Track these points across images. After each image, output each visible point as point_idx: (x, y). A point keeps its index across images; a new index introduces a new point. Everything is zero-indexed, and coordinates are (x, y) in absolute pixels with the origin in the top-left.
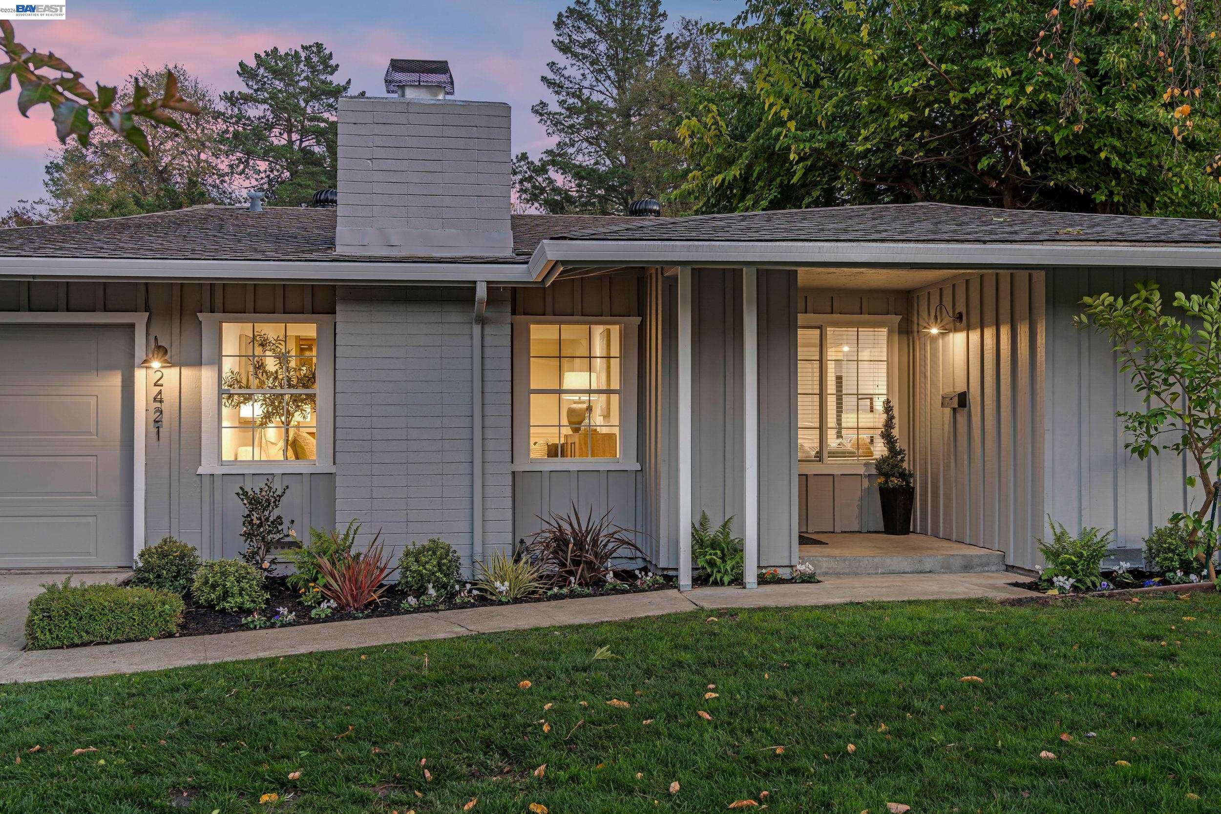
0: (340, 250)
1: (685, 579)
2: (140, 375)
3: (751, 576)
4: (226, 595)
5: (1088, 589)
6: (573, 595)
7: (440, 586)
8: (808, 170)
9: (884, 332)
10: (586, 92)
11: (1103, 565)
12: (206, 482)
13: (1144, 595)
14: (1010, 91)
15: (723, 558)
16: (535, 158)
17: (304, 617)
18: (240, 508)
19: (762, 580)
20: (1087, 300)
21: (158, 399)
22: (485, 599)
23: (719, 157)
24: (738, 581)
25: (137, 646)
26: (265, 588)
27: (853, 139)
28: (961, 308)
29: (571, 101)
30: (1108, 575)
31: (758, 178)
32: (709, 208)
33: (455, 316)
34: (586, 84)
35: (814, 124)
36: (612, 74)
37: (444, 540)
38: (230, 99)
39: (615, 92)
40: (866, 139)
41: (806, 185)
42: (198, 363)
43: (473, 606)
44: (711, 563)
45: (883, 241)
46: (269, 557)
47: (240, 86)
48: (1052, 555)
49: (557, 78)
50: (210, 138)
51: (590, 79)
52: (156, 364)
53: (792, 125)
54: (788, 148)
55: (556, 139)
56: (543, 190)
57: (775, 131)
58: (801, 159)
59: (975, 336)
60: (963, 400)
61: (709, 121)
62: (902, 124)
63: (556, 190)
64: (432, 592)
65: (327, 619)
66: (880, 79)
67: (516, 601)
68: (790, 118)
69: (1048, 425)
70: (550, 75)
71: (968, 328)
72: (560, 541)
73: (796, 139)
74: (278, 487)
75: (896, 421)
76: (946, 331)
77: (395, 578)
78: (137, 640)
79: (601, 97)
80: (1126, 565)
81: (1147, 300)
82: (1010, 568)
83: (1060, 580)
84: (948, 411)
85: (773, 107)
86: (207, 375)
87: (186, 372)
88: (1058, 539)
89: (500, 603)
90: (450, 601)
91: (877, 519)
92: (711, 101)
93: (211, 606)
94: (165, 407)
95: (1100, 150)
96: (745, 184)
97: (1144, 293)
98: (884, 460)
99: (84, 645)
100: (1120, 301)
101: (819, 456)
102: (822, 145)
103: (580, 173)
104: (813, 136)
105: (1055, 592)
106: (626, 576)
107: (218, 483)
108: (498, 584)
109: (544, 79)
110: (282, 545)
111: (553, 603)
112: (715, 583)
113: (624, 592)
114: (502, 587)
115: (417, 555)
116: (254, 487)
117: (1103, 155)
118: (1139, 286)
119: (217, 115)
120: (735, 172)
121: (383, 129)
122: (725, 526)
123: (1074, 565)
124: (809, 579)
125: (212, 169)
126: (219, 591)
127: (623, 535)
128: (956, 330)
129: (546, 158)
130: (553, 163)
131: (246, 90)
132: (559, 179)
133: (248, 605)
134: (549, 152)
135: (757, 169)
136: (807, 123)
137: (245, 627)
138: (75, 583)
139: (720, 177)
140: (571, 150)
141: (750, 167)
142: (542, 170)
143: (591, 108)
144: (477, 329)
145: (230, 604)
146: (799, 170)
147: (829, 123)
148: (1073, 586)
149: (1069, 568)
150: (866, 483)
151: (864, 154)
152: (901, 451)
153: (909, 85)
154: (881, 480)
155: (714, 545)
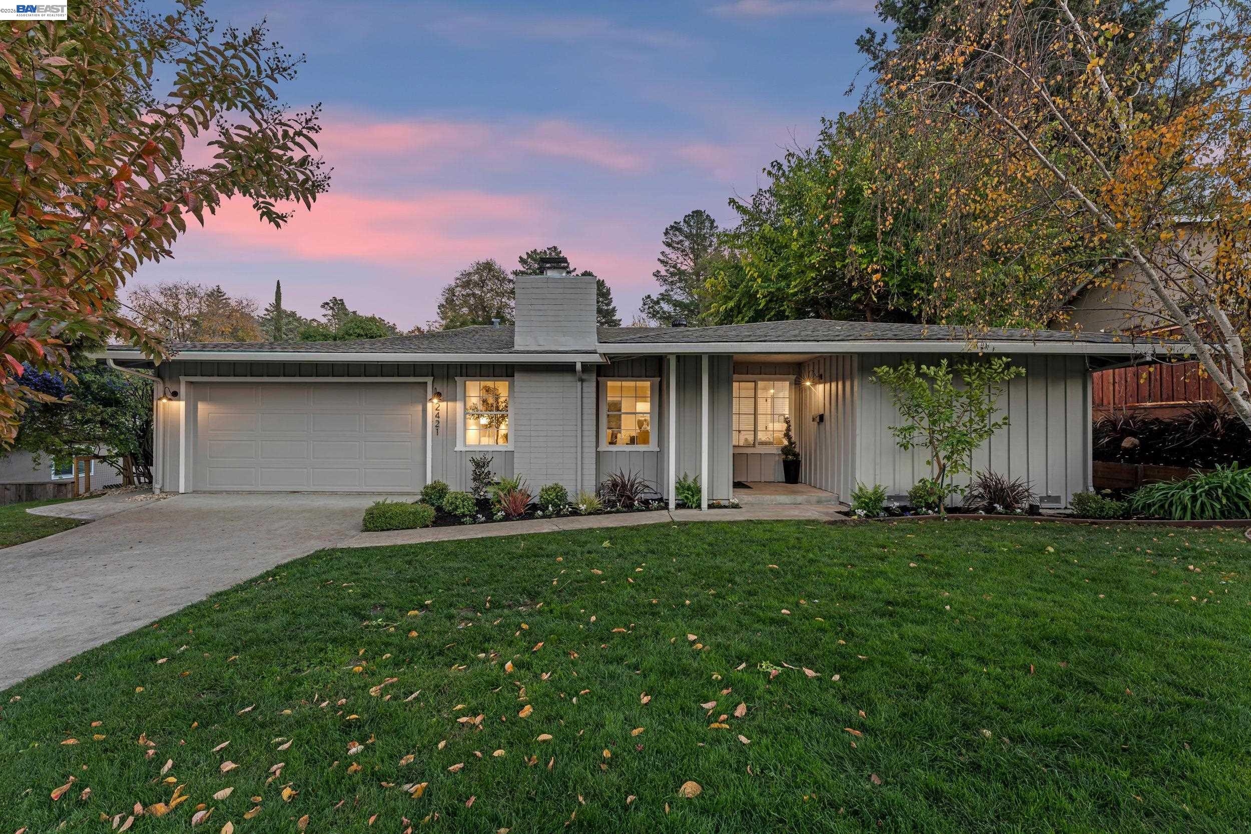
0: (516, 348)
1: (672, 505)
2: (429, 406)
3: (704, 505)
4: (457, 507)
5: (874, 516)
6: (618, 512)
7: (555, 505)
8: (768, 303)
9: (787, 383)
10: (679, 265)
11: (885, 504)
12: (458, 454)
13: (900, 521)
14: (866, 261)
15: (693, 496)
16: (655, 297)
17: (490, 519)
18: (471, 467)
19: (710, 506)
20: (876, 369)
21: (438, 416)
22: (575, 512)
23: (725, 296)
24: (699, 506)
25: (410, 531)
26: (476, 505)
27: (788, 286)
28: (822, 371)
29: (672, 270)
30: (887, 509)
31: (744, 306)
32: (721, 323)
33: (568, 378)
34: (679, 261)
35: (770, 280)
36: (691, 256)
37: (560, 484)
38: (515, 273)
39: (692, 264)
40: (795, 286)
41: (767, 308)
42: (454, 400)
43: (568, 516)
44: (686, 498)
45: (765, 341)
46: (484, 490)
47: (520, 267)
48: (857, 498)
49: (665, 259)
50: (506, 292)
51: (681, 259)
52: (435, 401)
53: (759, 280)
54: (757, 292)
55: (665, 287)
56: (658, 312)
57: (750, 284)
58: (764, 297)
59: (828, 386)
60: (822, 418)
61: (720, 279)
62: (813, 278)
63: (664, 312)
64: (550, 509)
65: (501, 521)
66: (801, 256)
67: (590, 514)
68: (759, 276)
69: (858, 432)
70: (662, 258)
71: (825, 383)
72: (615, 485)
73: (762, 287)
74: (489, 457)
75: (792, 428)
76: (814, 384)
77: (536, 500)
78: (412, 528)
79: (685, 267)
80: (897, 504)
81: (908, 369)
82: (841, 503)
83: (859, 511)
84: (816, 423)
85: (750, 272)
86: (459, 405)
87: (449, 403)
88: (861, 489)
89: (581, 515)
90: (558, 514)
91: (781, 476)
92: (720, 269)
93: (449, 513)
94: (440, 420)
95: (913, 289)
96: (738, 309)
97: (906, 366)
98: (786, 447)
99: (388, 530)
100: (892, 371)
101: (754, 445)
102: (773, 290)
103: (676, 304)
104: (769, 286)
105: (856, 517)
106: (646, 502)
107: (464, 455)
108: (581, 506)
109: (659, 260)
110: (489, 483)
111: (606, 515)
112: (688, 507)
113: (643, 511)
114: (583, 507)
115: (546, 491)
116: (478, 457)
117: (915, 292)
118: (904, 362)
119: (510, 281)
120: (731, 304)
121: (535, 291)
122: (695, 480)
123: (867, 504)
124: (736, 506)
125: (507, 305)
126: (453, 506)
127: (647, 483)
128: (820, 383)
129: (660, 297)
130: (663, 299)
131: (522, 269)
132: (666, 307)
133: (467, 513)
134: (661, 294)
135: (743, 302)
136: (766, 279)
137: (463, 523)
138: (389, 501)
139: (724, 307)
140: (671, 293)
141: (740, 301)
142: (658, 303)
143: (681, 273)
144: (579, 384)
145: (458, 512)
146: (763, 303)
147: (777, 279)
148: (865, 514)
149: (865, 506)
150: (777, 458)
151: (795, 294)
152: (794, 443)
153: (815, 259)
154: (784, 457)
155: (689, 488)
